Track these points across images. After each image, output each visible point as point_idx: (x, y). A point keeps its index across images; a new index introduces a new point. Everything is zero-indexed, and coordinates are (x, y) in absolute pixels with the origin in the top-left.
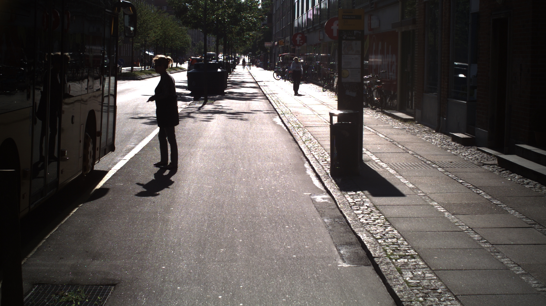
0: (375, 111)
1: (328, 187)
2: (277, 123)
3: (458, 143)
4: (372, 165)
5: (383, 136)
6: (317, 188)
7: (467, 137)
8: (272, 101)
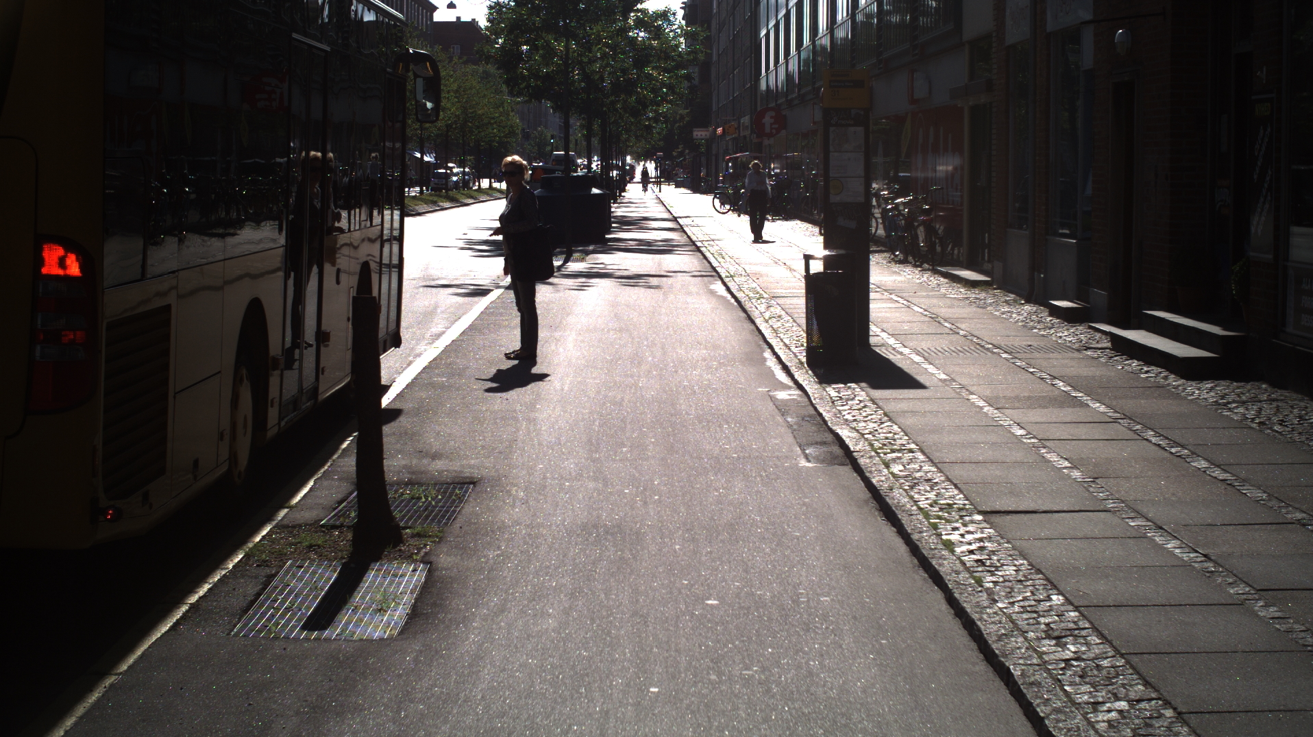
0: (919, 269)
1: (800, 380)
2: (716, 292)
3: (1058, 318)
4: (885, 351)
5: (921, 310)
6: (782, 383)
7: (1075, 305)
8: (708, 255)
